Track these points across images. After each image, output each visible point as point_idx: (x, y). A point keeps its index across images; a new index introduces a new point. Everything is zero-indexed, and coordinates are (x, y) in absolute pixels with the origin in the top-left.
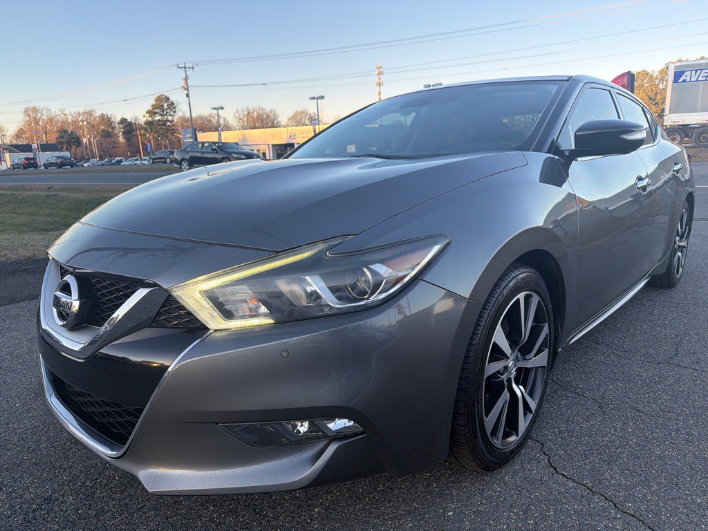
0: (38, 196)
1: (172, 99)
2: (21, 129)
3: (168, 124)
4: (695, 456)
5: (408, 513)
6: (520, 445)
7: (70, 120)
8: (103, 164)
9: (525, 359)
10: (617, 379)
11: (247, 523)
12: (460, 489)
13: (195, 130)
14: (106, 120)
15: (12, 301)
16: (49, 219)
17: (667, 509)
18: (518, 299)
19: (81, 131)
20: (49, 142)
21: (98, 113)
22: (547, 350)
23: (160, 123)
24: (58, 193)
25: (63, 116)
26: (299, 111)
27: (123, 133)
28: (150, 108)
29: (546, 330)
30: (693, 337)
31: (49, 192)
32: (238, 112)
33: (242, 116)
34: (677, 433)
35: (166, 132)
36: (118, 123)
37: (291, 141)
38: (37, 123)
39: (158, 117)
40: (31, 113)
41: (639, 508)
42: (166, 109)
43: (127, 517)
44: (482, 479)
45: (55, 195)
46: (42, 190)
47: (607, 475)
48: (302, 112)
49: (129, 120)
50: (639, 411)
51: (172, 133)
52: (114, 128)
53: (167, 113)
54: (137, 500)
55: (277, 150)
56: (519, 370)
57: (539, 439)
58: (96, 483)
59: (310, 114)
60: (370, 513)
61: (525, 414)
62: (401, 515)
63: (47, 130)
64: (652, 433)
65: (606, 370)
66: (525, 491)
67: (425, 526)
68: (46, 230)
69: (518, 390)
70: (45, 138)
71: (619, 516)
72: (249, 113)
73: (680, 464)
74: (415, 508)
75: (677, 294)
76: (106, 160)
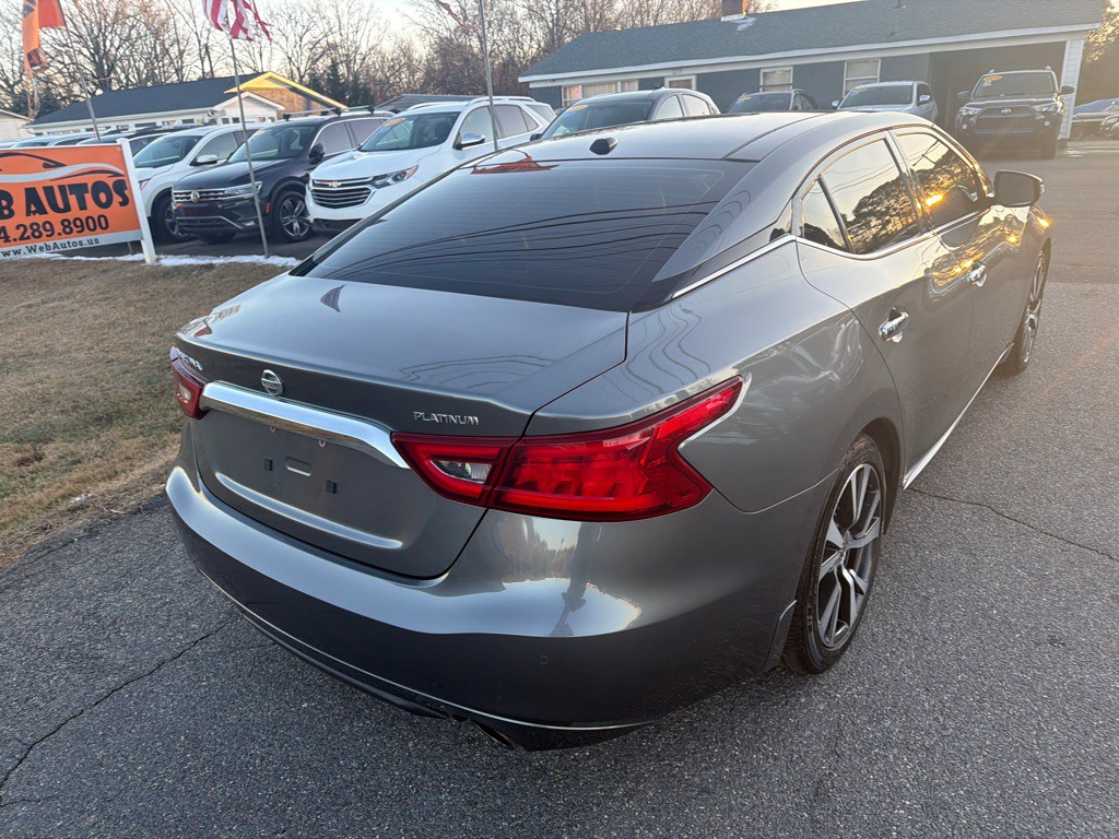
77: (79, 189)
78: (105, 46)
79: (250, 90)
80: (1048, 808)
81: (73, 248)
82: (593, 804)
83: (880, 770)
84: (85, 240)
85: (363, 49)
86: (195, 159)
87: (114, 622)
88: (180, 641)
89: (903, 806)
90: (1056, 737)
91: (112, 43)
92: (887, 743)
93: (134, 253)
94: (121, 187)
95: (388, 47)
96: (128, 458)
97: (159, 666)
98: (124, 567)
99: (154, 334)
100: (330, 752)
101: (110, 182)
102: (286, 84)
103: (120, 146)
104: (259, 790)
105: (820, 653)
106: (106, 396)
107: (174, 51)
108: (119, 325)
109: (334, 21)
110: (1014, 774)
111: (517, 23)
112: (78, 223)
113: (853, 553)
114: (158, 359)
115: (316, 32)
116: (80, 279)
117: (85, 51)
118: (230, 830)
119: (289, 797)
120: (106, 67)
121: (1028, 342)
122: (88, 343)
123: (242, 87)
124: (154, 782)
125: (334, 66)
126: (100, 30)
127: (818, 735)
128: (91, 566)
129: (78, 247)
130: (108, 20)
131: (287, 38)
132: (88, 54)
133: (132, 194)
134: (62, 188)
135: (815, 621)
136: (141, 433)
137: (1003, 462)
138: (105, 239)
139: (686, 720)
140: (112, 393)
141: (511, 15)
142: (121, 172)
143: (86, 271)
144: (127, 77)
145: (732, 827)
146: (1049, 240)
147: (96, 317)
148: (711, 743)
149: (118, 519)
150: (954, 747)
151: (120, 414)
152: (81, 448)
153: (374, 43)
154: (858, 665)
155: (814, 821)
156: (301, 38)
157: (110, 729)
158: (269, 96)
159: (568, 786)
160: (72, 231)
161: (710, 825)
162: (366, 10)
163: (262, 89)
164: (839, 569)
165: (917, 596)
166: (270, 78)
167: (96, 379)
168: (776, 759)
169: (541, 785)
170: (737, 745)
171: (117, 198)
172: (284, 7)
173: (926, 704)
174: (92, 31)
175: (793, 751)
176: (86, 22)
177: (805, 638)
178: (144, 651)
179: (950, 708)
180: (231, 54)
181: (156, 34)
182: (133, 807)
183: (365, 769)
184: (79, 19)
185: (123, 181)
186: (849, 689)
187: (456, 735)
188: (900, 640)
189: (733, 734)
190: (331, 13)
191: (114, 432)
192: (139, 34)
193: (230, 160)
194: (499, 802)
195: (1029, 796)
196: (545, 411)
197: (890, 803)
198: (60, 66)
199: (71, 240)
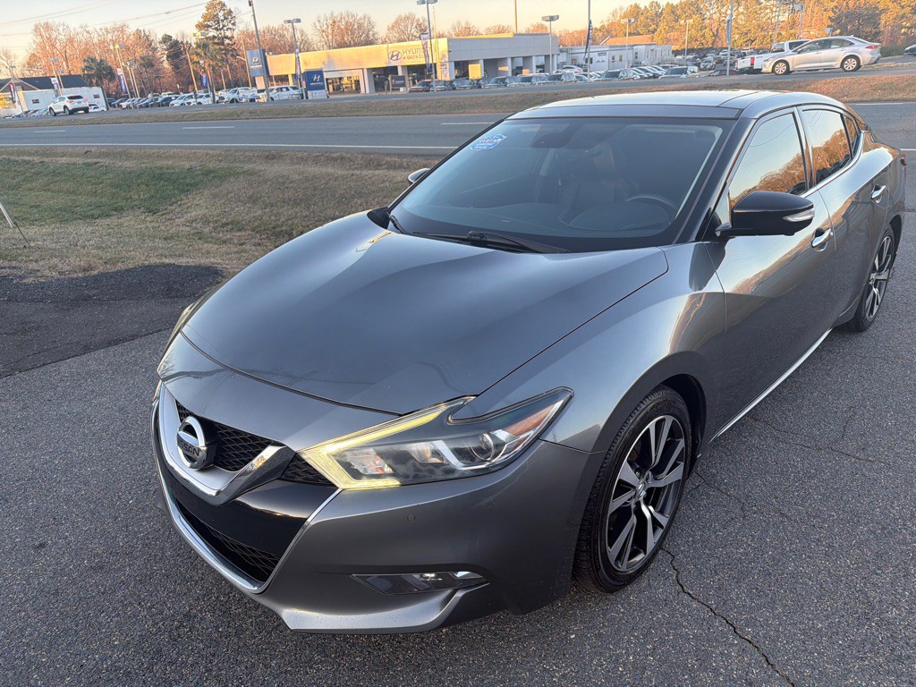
0: (74, 164)
1: (229, 6)
2: (34, 55)
3: (227, 41)
4: (829, 573)
5: (532, 636)
6: (645, 565)
7: (96, 40)
8: (147, 106)
9: (656, 479)
10: (767, 472)
11: (379, 644)
12: (584, 609)
13: (264, 51)
14: (144, 39)
15: (87, 349)
16: (94, 200)
17: (785, 635)
18: (648, 430)
19: (112, 56)
20: (72, 73)
21: (132, 29)
22: (682, 464)
23: (216, 41)
24: (99, 160)
25: (85, 34)
26: (403, 15)
27: (168, 57)
28: (201, 20)
29: (681, 444)
30: (869, 410)
31: (87, 158)
32: (319, 21)
33: (325, 26)
34: (817, 544)
35: (225, 54)
36: (160, 43)
37: (393, 64)
38: (53, 46)
39: (212, 33)
40: (44, 30)
41: (758, 633)
42: (223, 21)
43: (266, 636)
44: (606, 599)
45: (96, 163)
46: (78, 155)
47: (733, 596)
48: (407, 18)
49: (174, 37)
50: (783, 515)
51: (232, 55)
52: (155, 50)
53: (224, 26)
54: (272, 617)
55: (375, 76)
56: (649, 491)
57: (671, 550)
58: (229, 597)
59: (418, 20)
60: (496, 635)
61: (654, 530)
62: (525, 637)
63: (68, 55)
64: (791, 544)
65: (758, 458)
66: (648, 612)
67: (548, 650)
68: (92, 217)
69: (646, 511)
70: (65, 67)
71: (736, 642)
72: (334, 22)
73: (811, 583)
74: (539, 630)
75: (864, 341)
76: (150, 96)
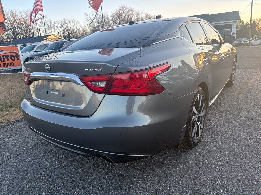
77: (7, 57)
78: (16, 30)
79: (49, 38)
80: (257, 177)
81: (5, 70)
82: (135, 182)
83: (211, 170)
84: (8, 68)
85: (75, 30)
86: (35, 50)
87: (7, 146)
88: (24, 149)
89: (218, 178)
90: (255, 161)
91: (18, 29)
92: (212, 164)
93: (20, 72)
94: (17, 56)
95: (81, 30)
96: (15, 115)
97: (18, 155)
98: (11, 134)
99: (24, 88)
100: (63, 173)
101: (15, 55)
102: (58, 37)
103: (17, 47)
104: (43, 183)
105: (193, 142)
106: (11, 101)
107: (32, 31)
108: (15, 86)
109: (69, 24)
110: (246, 169)
111: (110, 24)
112: (7, 64)
113: (199, 117)
114: (24, 93)
115: (65, 27)
116: (7, 77)
117: (11, 31)
118: (35, 193)
119: (52, 184)
120: (16, 35)
121: (233, 79)
122: (7, 91)
123: (47, 38)
124: (14, 182)
125: (69, 34)
126: (15, 27)
127: (194, 163)
128: (2, 134)
129: (6, 70)
130: (17, 24)
131: (58, 28)
132: (12, 32)
133: (20, 57)
134: (3, 56)
135: (191, 132)
136: (19, 109)
137: (231, 103)
138: (13, 68)
139: (158, 161)
140: (12, 101)
141: (109, 22)
142: (18, 53)
143: (8, 76)
144: (21, 37)
145: (173, 186)
146: (236, 55)
147: (10, 85)
148: (165, 166)
149: (11, 124)
150: (229, 164)
151: (14, 105)
152: (4, 113)
153: (78, 29)
154: (202, 147)
155: (195, 183)
156: (61, 28)
157: (3, 170)
158: (53, 40)
159: (128, 178)
160: (5, 66)
161: (167, 185)
162: (76, 22)
163: (52, 38)
164: (196, 121)
165: (215, 131)
166: (54, 36)
167: (9, 98)
168: (183, 169)
169: (121, 178)
170: (172, 166)
171: (16, 59)
172: (57, 21)
173: (221, 155)
174: (13, 27)
175: (187, 167)
176: (12, 25)
177: (189, 136)
178: (14, 152)
179: (227, 155)
180: (45, 32)
181: (28, 27)
182: (8, 189)
183: (72, 176)
184: (10, 24)
185: (18, 55)
186: (200, 152)
187: (97, 167)
188: (212, 141)
189: (171, 164)
190: (68, 23)
191: (12, 109)
192: (24, 27)
193: (44, 50)
194: (109, 182)
195: (251, 174)
196: (120, 66)
197: (215, 178)
198: (5, 35)
199: (5, 68)
